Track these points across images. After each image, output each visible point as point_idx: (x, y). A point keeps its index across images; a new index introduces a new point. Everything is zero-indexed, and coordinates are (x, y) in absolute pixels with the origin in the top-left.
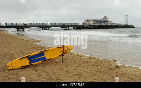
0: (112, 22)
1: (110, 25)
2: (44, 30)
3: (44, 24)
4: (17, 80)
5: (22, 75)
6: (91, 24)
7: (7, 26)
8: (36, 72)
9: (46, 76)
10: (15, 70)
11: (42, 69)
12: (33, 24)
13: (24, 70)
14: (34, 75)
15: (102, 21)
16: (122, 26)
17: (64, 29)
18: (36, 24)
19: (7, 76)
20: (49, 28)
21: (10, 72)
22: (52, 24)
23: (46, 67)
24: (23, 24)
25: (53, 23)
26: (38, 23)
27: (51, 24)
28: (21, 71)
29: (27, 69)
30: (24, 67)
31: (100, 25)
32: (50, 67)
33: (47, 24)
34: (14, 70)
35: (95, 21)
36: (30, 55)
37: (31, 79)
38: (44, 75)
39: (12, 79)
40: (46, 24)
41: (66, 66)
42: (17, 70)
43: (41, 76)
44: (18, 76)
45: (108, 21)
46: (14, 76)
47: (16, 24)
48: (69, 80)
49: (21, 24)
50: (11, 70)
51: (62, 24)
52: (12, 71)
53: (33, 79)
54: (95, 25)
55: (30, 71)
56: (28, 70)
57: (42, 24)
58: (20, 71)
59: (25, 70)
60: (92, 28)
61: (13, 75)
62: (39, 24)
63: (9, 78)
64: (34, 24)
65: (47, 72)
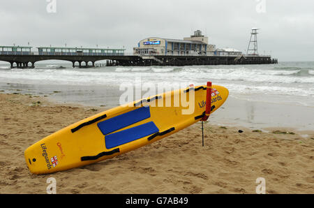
0: (217, 48)
1: (212, 55)
2: (18, 67)
3: (19, 50)
6: (160, 52)
15: (190, 44)
16: (242, 57)
17: (80, 67)
20: (33, 63)
22: (44, 50)
25: (47, 48)
27: (40, 49)
31: (183, 55)
33: (28, 50)
35: (169, 42)
40: (24, 50)
45: (206, 45)
51: (74, 51)
54: (169, 54)
57: (10, 50)
60: (162, 62)
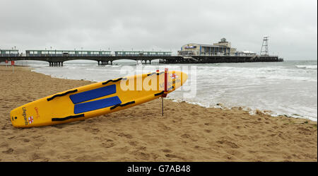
1: (234, 55)
2: (102, 64)
3: (103, 53)
4: (36, 156)
5: (53, 141)
6: (196, 53)
7: (30, 57)
8: (96, 136)
9: (127, 145)
10: (35, 129)
11: (110, 128)
12: (80, 53)
13: (60, 130)
14: (90, 144)
15: (217, 48)
16: (256, 57)
18: (86, 53)
19: (6, 145)
20: (111, 61)
21: (19, 134)
23: (122, 123)
24: (61, 53)
25: (120, 52)
26: (90, 52)
27: (116, 53)
28: (52, 133)
29: (69, 127)
30: (59, 123)
31: (213, 55)
32: (134, 125)
33: (109, 53)
34: (30, 130)
35: (202, 47)
36: (76, 90)
37: (81, 155)
38: (121, 142)
39: (18, 152)
40: (106, 53)
41: (174, 122)
42: (39, 130)
43: (112, 145)
44: (42, 144)
45: (229, 49)
46: (28, 144)
47: (47, 53)
48: (208, 158)
49: (57, 53)
50: (23, 128)
51: (138, 53)
52: (25, 131)
53: (87, 154)
54: (203, 55)
55: (77, 132)
56: (72, 130)
57: (98, 53)
58: (47, 132)
59: (63, 129)
60: (197, 61)
61: (27, 141)
62: (92, 53)
63: (10, 151)
64: (83, 53)
65: (128, 136)
